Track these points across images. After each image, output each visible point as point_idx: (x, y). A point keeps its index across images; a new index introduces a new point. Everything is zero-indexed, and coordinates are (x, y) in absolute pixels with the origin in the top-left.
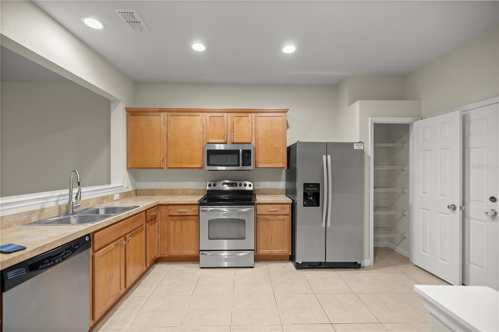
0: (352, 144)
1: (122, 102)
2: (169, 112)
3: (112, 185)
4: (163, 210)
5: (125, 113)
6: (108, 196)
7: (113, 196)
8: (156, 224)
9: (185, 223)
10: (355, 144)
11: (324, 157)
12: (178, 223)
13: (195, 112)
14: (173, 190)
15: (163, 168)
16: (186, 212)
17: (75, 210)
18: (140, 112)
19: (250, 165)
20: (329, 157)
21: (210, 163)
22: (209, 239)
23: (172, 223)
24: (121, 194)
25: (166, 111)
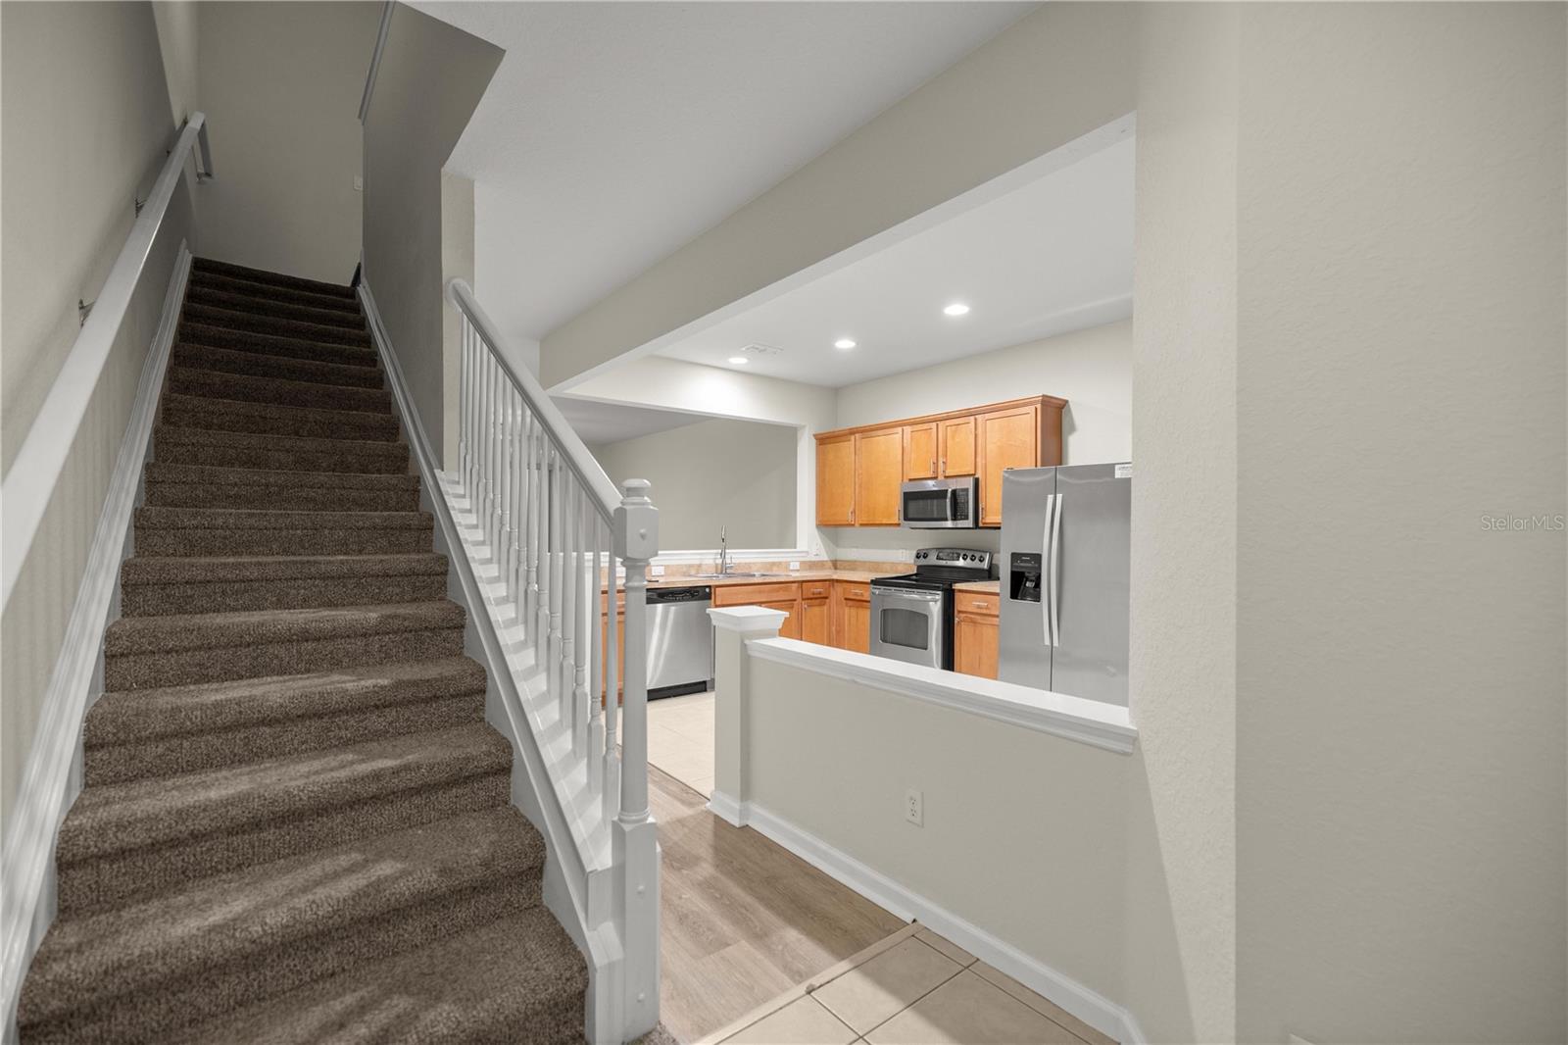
0: (1110, 468)
1: (807, 429)
2: (862, 432)
3: (798, 549)
4: (839, 588)
5: (814, 441)
6: (780, 563)
7: (788, 564)
8: (825, 607)
9: (861, 611)
10: (1117, 467)
11: (1050, 498)
12: (853, 611)
13: (877, 429)
14: (877, 563)
15: (853, 525)
16: (862, 595)
17: (728, 571)
18: (828, 438)
19: (967, 518)
20: (1059, 497)
21: (910, 516)
22: (884, 641)
23: (847, 610)
24: (802, 563)
25: (858, 432)
